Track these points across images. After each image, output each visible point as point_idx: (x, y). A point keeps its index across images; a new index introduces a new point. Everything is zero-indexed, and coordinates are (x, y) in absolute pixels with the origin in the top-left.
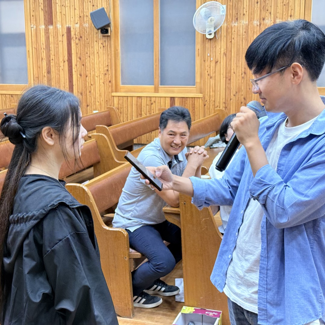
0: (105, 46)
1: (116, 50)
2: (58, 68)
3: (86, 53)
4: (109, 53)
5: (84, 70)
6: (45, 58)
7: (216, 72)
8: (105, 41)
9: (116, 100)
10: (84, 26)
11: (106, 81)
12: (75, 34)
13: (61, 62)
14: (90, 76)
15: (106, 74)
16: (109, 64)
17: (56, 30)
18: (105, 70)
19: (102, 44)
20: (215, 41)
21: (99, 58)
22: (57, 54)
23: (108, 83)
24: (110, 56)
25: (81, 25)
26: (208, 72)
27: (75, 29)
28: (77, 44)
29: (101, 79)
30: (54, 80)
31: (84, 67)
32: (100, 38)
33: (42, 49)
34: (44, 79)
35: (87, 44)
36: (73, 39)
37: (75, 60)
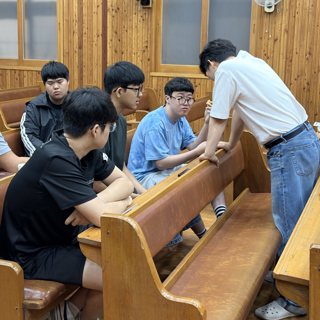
0: (146, 20)
1: (157, 24)
2: (91, 43)
3: (123, 26)
4: (149, 27)
5: (120, 46)
6: (77, 31)
7: (274, 52)
8: (145, 14)
9: (155, 80)
11: (145, 58)
12: (112, 6)
13: (95, 36)
14: (127, 53)
15: (144, 51)
16: (148, 39)
18: (144, 46)
19: (141, 17)
20: (275, 16)
21: (137, 32)
22: (90, 28)
23: (146, 60)
24: (151, 31)
26: (265, 52)
28: (113, 17)
29: (139, 56)
30: (86, 57)
31: (120, 42)
32: (140, 11)
33: (74, 21)
34: (75, 54)
35: (125, 16)
36: (109, 11)
37: (110, 34)
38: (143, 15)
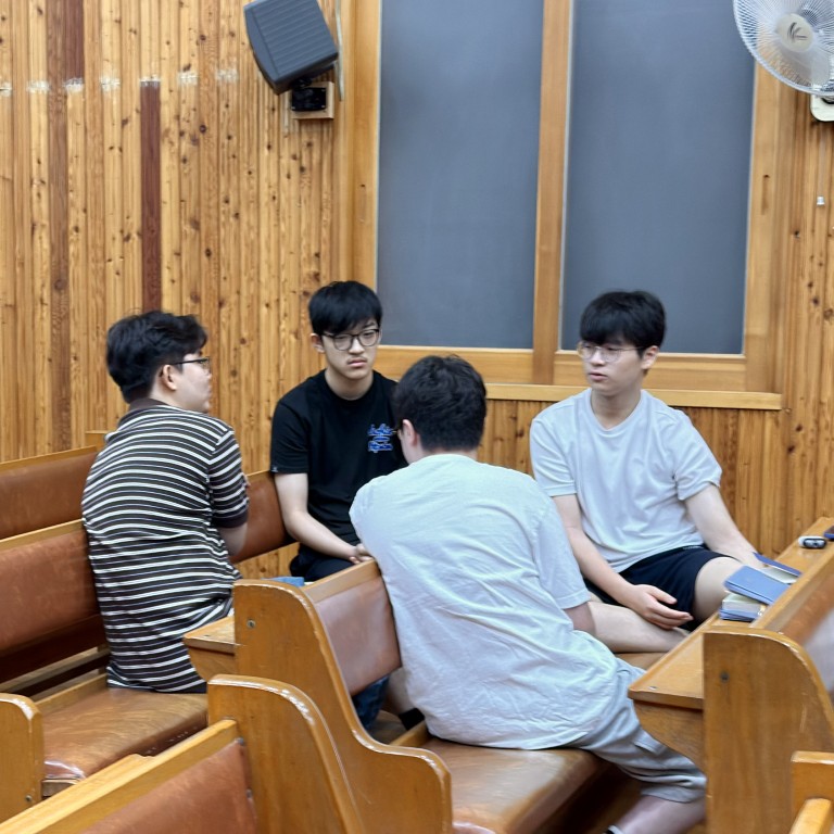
0: (311, 169)
1: (358, 185)
2: (101, 265)
3: (222, 197)
4: (325, 196)
5: (213, 275)
6: (46, 222)
8: (310, 145)
10: (217, 78)
12: (178, 117)
13: (114, 239)
14: (238, 303)
15: (307, 294)
16: (323, 247)
17: (97, 100)
18: (304, 276)
19: (294, 157)
21: (278, 220)
22: (95, 209)
24: (332, 212)
25: (204, 74)
26: (815, 289)
27: (179, 93)
28: (185, 161)
29: (285, 315)
30: (82, 320)
31: (212, 262)
32: (289, 133)
33: (35, 181)
34: (39, 311)
35: (229, 158)
36: (166, 140)
37: (171, 231)
38: (301, 152)
